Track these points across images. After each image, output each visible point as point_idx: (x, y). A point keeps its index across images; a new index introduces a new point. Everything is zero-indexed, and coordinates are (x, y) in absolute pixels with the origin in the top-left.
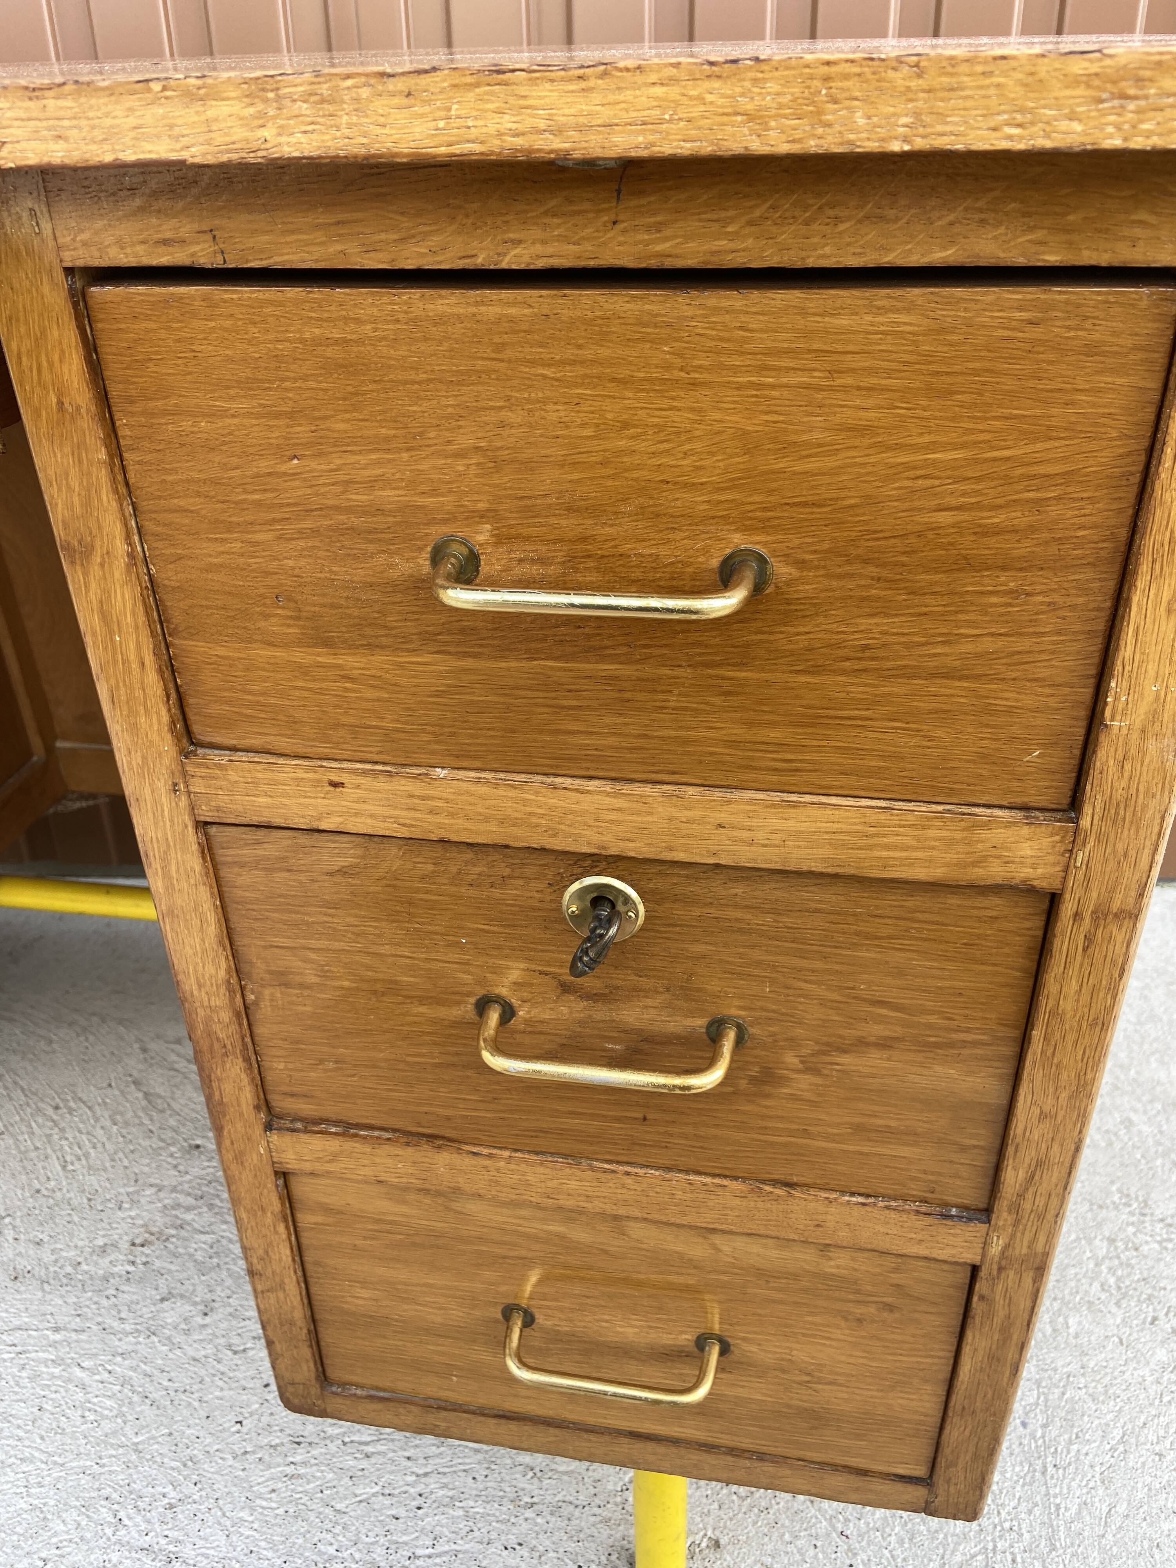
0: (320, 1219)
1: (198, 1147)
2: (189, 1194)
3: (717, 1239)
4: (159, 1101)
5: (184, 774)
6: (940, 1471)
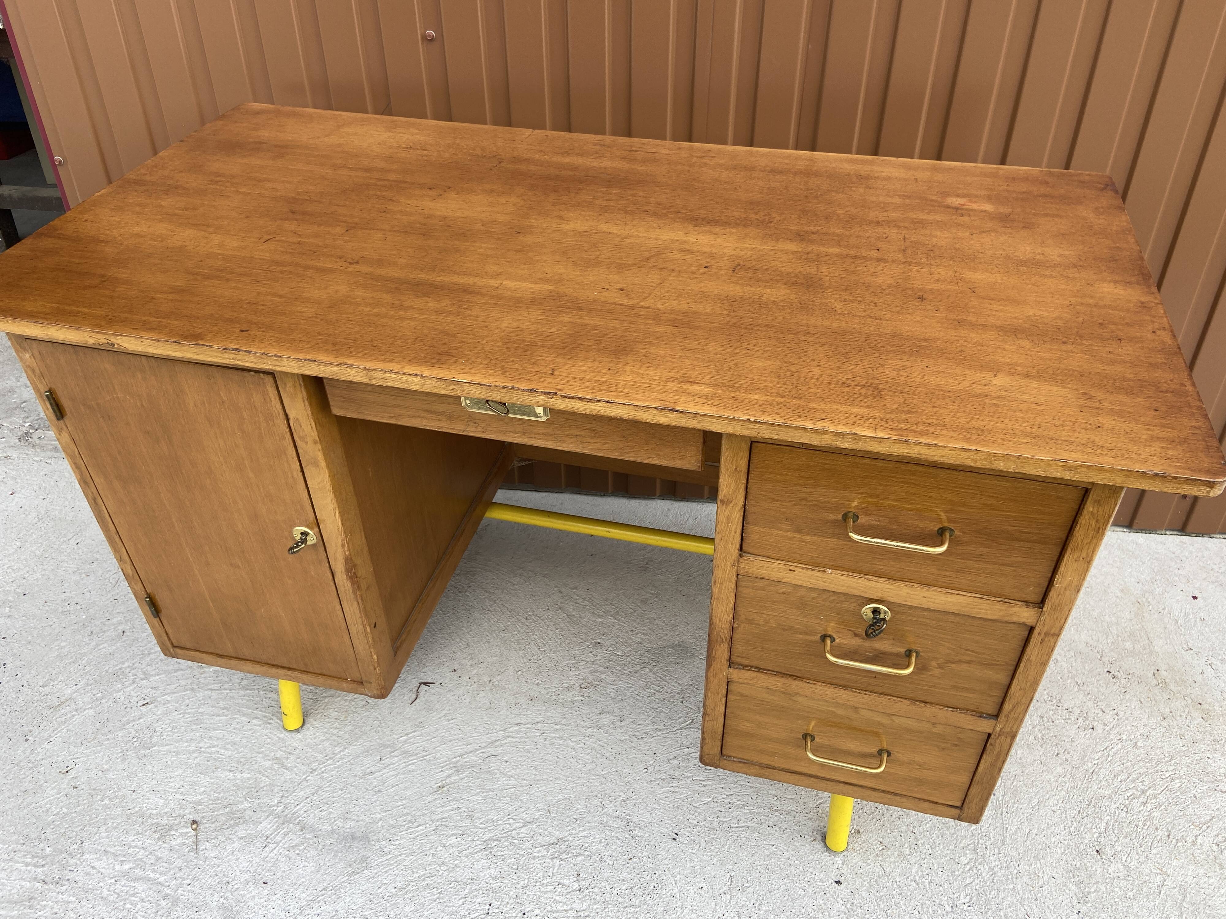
0: (737, 698)
1: (599, 643)
2: (600, 666)
3: (894, 718)
4: (575, 619)
5: (738, 561)
6: (966, 805)
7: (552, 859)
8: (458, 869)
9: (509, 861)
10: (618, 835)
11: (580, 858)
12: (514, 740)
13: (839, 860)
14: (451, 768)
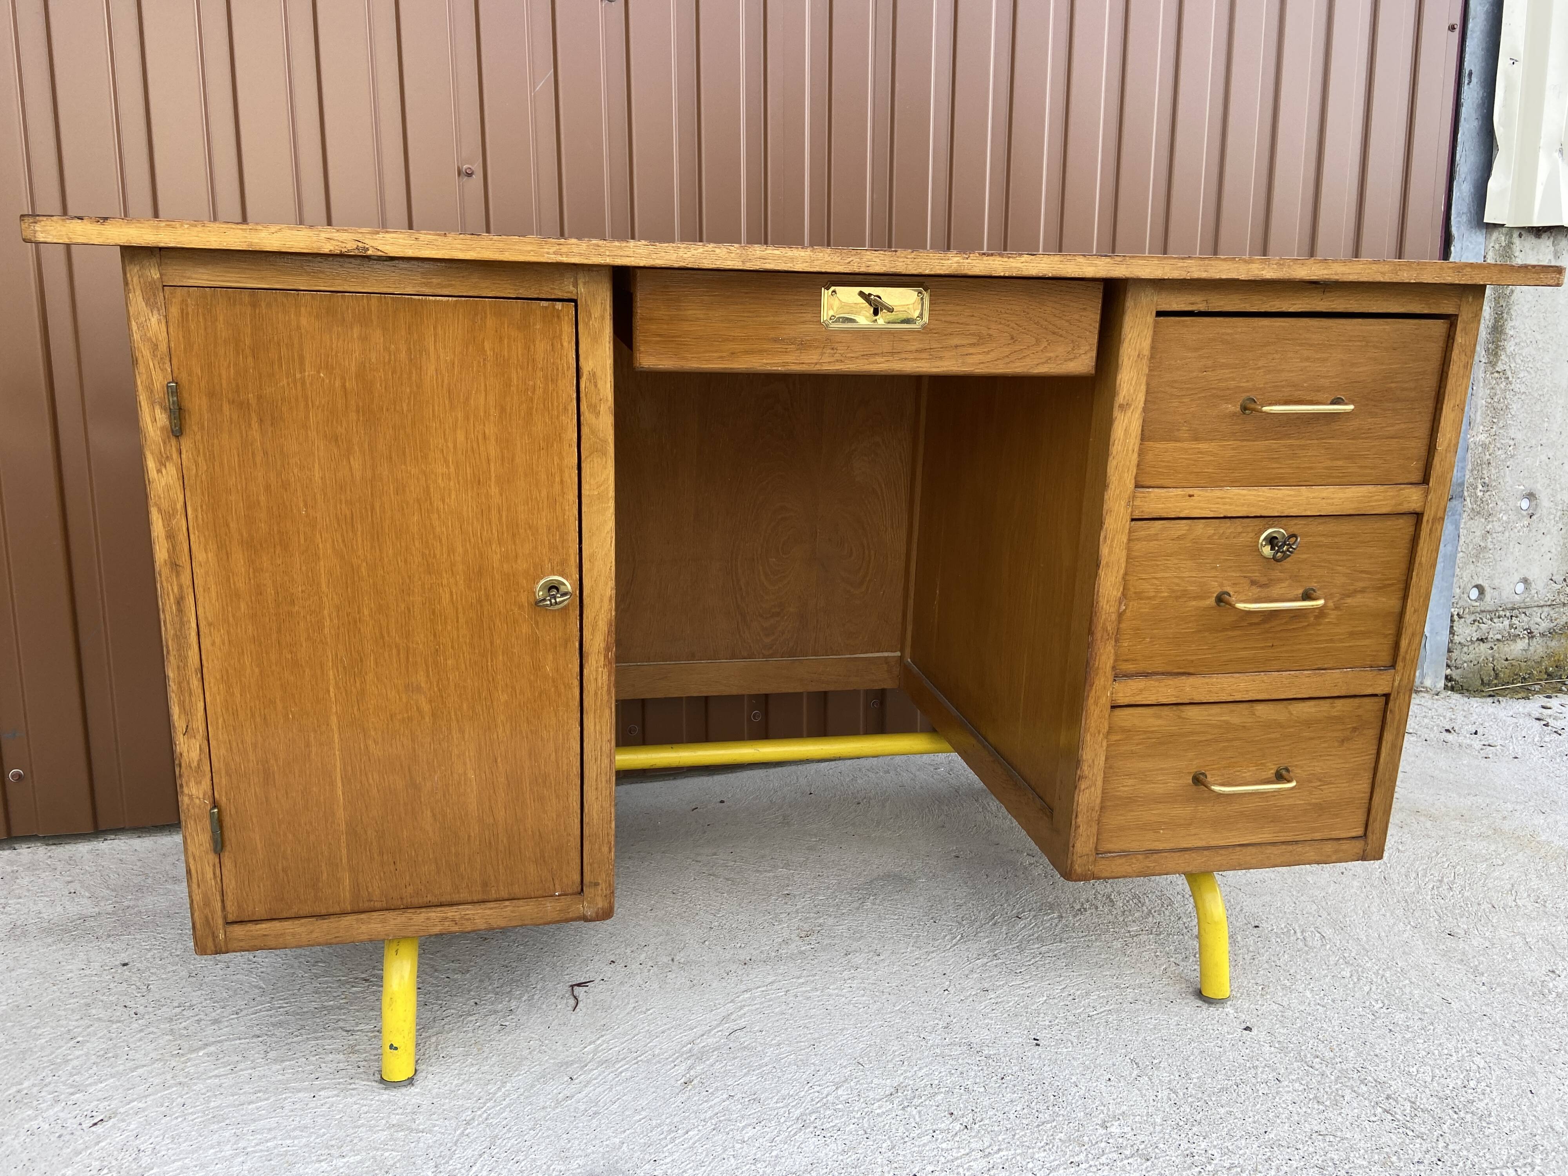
5: (1134, 497)
7: (903, 1109)
8: (783, 1160)
9: (847, 1129)
10: (966, 1060)
11: (939, 1097)
12: (753, 1008)
13: (1229, 1010)
14: (688, 1058)
